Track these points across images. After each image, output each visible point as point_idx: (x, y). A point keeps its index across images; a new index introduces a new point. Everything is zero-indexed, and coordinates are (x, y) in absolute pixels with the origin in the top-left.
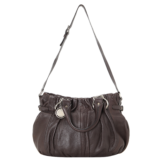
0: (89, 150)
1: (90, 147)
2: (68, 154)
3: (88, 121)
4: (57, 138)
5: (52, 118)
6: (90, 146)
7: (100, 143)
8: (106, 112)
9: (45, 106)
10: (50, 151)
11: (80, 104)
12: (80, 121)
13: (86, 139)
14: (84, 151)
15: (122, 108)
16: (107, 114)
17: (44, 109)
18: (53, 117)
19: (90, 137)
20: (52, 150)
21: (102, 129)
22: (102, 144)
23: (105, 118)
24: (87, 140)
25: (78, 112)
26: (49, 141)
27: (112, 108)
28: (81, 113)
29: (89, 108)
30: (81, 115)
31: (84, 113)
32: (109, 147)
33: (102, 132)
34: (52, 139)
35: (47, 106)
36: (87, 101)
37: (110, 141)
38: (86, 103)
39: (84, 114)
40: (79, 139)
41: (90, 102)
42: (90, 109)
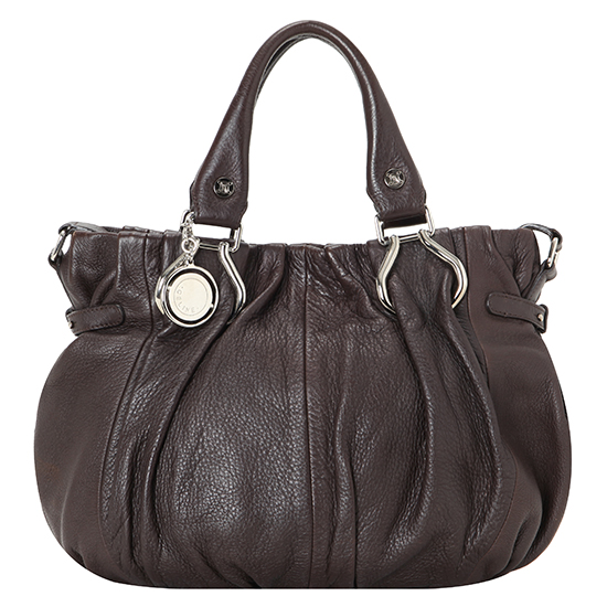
0: (353, 539)
1: (357, 523)
2: (235, 566)
3: (347, 375)
4: (173, 474)
5: (143, 362)
6: (357, 518)
7: (414, 502)
8: (450, 326)
9: (100, 303)
10: (132, 547)
11: (302, 277)
12: (299, 376)
13: (334, 477)
14: (324, 547)
15: (541, 317)
16: (454, 339)
17: (98, 318)
18: (148, 352)
19: (362, 468)
20: (145, 544)
21: (425, 420)
22: (425, 507)
23: (446, 358)
24: (345, 483)
25: (290, 328)
26: (131, 494)
27: (488, 309)
28: (309, 330)
29: (352, 304)
30: (308, 344)
31: (323, 330)
32: (469, 528)
33: (426, 436)
34: (143, 482)
35: (110, 297)
36: (339, 260)
37: (471, 491)
38: (338, 273)
39: (322, 338)
40: (296, 479)
41: (359, 269)
42: (360, 314)
